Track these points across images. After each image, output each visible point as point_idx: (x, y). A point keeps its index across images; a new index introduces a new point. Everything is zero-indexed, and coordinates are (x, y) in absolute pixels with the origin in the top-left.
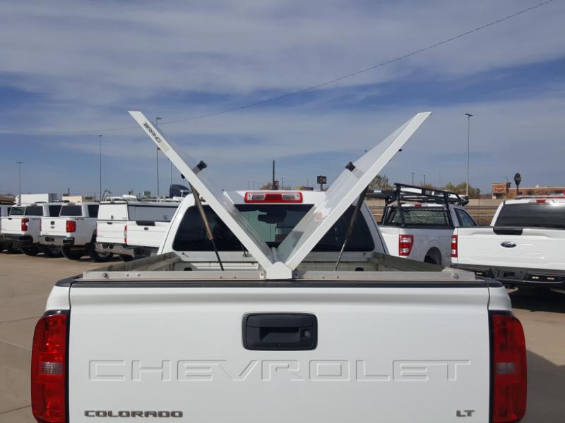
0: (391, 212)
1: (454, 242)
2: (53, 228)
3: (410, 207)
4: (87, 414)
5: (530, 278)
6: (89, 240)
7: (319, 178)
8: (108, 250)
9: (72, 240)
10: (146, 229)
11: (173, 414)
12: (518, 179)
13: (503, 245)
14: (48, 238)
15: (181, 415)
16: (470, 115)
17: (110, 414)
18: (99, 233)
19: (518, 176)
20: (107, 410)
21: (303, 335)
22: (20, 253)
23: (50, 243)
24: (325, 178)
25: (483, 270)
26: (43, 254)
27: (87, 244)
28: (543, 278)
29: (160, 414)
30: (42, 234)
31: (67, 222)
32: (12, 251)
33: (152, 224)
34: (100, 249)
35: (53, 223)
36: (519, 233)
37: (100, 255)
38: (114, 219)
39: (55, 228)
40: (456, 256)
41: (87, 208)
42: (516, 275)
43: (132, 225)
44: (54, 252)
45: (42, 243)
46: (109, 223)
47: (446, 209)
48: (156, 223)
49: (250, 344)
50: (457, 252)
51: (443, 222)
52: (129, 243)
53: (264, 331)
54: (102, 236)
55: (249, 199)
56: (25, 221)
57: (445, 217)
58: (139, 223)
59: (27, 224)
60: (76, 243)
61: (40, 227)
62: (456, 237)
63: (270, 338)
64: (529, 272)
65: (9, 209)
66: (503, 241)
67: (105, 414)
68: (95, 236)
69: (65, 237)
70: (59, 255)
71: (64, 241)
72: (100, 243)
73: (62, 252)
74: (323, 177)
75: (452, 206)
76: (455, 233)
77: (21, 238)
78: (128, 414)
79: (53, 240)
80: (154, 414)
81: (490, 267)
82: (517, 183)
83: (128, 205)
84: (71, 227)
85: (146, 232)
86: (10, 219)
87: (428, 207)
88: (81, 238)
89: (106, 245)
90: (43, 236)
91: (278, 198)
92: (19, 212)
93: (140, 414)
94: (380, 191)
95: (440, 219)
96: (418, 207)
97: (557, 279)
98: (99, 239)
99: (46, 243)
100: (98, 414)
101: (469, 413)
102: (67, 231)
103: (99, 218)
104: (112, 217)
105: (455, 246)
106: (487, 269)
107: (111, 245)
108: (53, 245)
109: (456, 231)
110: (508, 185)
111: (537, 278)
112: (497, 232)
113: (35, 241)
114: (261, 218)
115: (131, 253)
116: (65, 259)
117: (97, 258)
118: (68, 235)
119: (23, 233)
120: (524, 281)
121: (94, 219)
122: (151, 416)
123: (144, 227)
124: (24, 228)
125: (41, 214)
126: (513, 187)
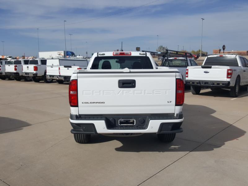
0: (165, 61)
1: (187, 72)
2: (28, 69)
3: (172, 59)
4: (82, 103)
5: (214, 84)
6: (43, 74)
7: (137, 48)
8: (52, 78)
9: (36, 74)
10: (68, 69)
11: (103, 103)
12: (224, 48)
13: (205, 72)
14: (26, 73)
15: (104, 103)
16: (203, 19)
17: (88, 103)
18: (47, 71)
19: (224, 46)
20: (87, 102)
21: (132, 84)
22: (13, 80)
23: (27, 75)
24: (140, 48)
25: (197, 82)
26: (24, 80)
27: (42, 76)
28: (218, 84)
29: (100, 103)
30: (23, 72)
31: (34, 67)
32: (10, 79)
33: (70, 67)
34: (48, 77)
35: (28, 67)
36: (210, 68)
37: (48, 80)
38: (54, 65)
39: (29, 69)
40: (187, 77)
41: (40, 61)
42: (209, 83)
43: (62, 68)
44: (28, 79)
45: (23, 75)
46: (52, 67)
47: (186, 60)
48: (72, 67)
49: (120, 87)
50: (188, 75)
51: (185, 65)
52: (61, 74)
53: (123, 84)
54: (49, 72)
55: (114, 54)
56: (16, 66)
57: (186, 63)
58: (65, 67)
59: (17, 68)
60: (38, 75)
61: (23, 69)
62: (188, 70)
63: (125, 85)
64: (214, 82)
65: (6, 62)
66: (205, 71)
67: (87, 103)
68: (45, 72)
69: (33, 73)
70: (31, 81)
71: (33, 75)
72: (48, 75)
73: (32, 79)
74: (139, 48)
75: (188, 59)
76: (187, 68)
77: (15, 73)
78: (92, 103)
79: (28, 74)
80: (98, 103)
81: (200, 80)
82: (224, 49)
83: (59, 60)
84: (36, 69)
85: (68, 70)
86: (9, 66)
87: (179, 59)
88: (40, 73)
89: (50, 76)
90: (24, 72)
91: (123, 54)
92: (10, 63)
93: (95, 103)
94: (160, 53)
95: (184, 64)
96: (175, 59)
97: (223, 84)
98: (47, 74)
99: (26, 75)
100: (85, 103)
101: (171, 102)
102: (34, 70)
103: (47, 65)
104: (53, 65)
105: (187, 73)
106: (199, 81)
107: (53, 76)
108: (28, 76)
109: (188, 68)
110: (220, 50)
111: (216, 84)
112: (203, 67)
113: (20, 75)
114: (117, 62)
115: (63, 79)
116: (33, 82)
117: (47, 81)
118: (35, 72)
119: (15, 71)
120: (212, 85)
121: (45, 65)
122: (97, 103)
123: (67, 68)
124: (16, 69)
125: (21, 64)
126: (222, 51)
